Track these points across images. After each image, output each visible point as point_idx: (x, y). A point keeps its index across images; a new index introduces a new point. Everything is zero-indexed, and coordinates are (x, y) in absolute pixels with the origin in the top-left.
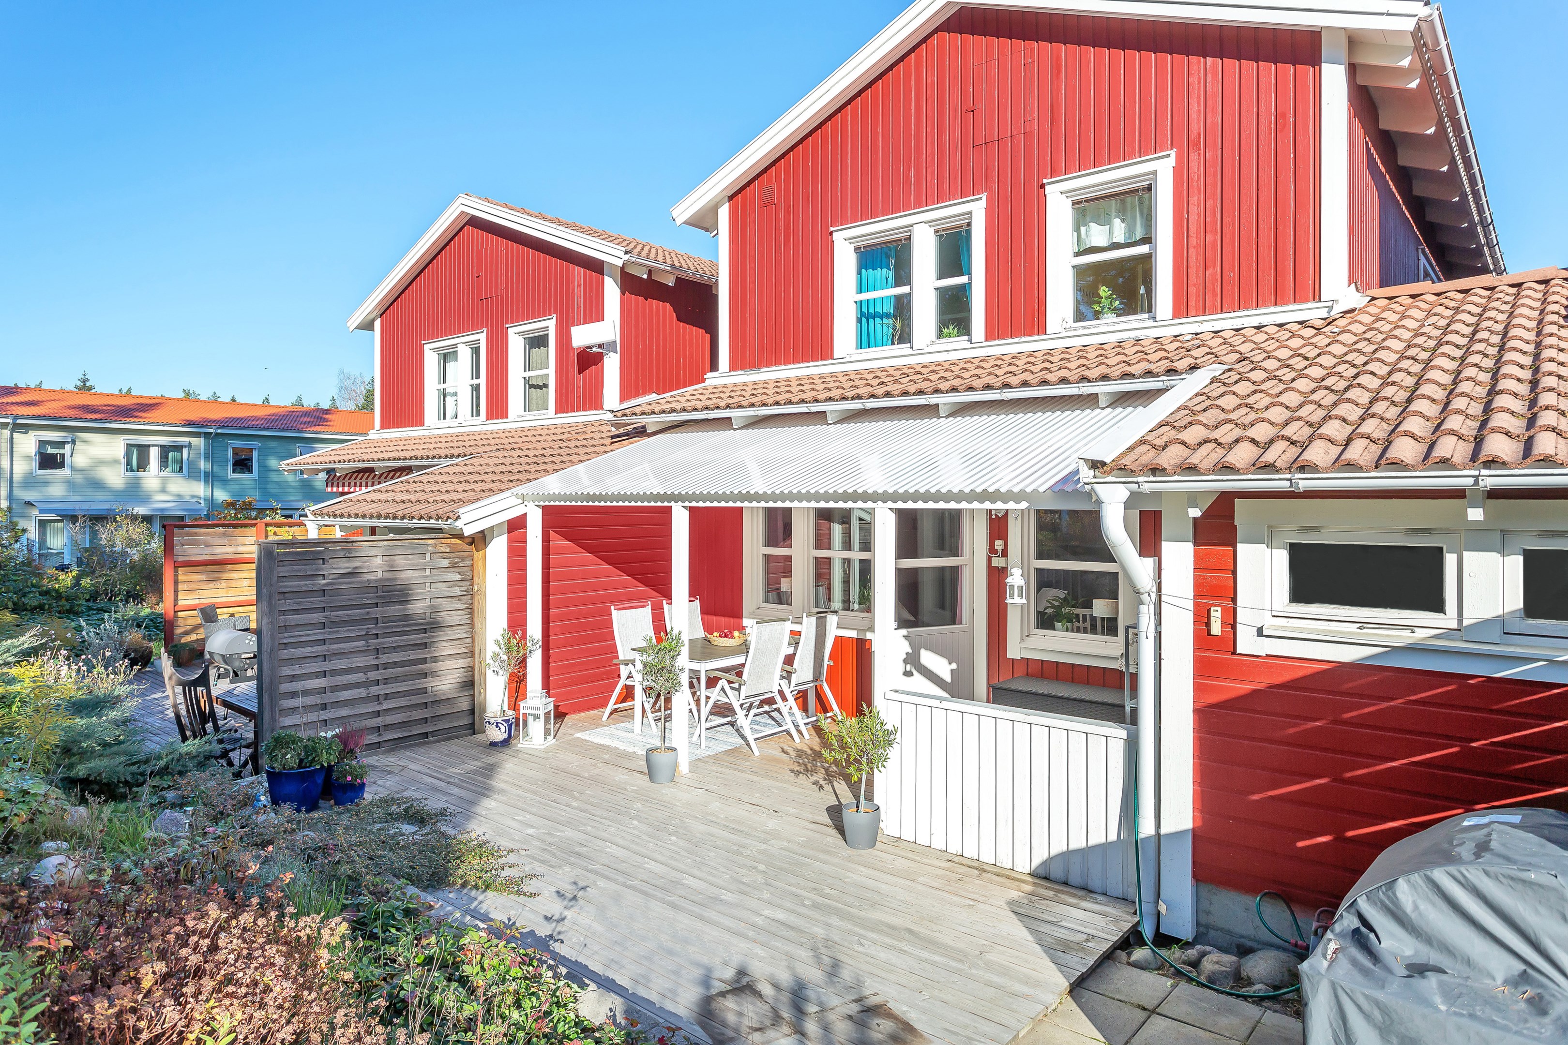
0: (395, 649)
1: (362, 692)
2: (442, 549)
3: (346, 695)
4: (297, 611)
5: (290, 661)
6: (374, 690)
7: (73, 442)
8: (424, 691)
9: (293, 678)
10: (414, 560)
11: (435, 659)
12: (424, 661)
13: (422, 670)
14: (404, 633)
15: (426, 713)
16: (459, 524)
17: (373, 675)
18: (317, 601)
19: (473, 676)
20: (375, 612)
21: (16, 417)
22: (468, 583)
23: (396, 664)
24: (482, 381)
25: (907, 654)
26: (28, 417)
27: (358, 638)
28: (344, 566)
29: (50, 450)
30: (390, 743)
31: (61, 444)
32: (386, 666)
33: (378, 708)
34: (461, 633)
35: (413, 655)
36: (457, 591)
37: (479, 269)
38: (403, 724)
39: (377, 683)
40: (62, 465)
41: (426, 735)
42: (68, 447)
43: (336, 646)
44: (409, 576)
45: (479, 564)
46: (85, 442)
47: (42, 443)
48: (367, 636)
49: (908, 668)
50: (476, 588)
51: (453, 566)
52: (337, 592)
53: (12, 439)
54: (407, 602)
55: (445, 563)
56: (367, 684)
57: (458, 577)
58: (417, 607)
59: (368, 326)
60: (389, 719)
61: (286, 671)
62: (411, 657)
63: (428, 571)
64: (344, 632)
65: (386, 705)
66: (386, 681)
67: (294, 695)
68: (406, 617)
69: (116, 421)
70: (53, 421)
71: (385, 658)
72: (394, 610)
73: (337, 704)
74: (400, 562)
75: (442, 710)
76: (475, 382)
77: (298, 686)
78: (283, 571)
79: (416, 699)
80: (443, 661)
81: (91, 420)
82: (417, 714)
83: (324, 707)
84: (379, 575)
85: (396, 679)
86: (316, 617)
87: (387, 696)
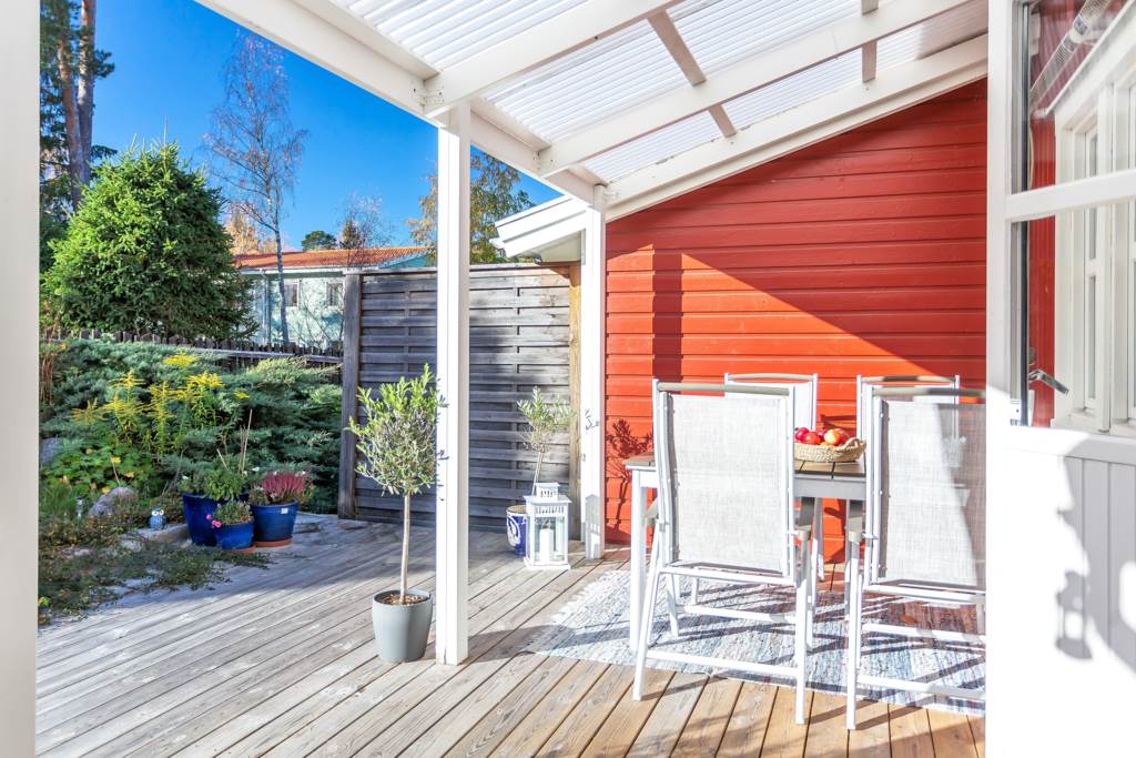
2: (533, 283)
4: (378, 348)
8: (508, 464)
10: (501, 297)
13: (505, 437)
15: (509, 494)
18: (398, 339)
22: (565, 330)
25: (1070, 575)
35: (496, 416)
36: (550, 339)
38: (481, 501)
44: (497, 317)
49: (1074, 625)
50: (572, 336)
51: (546, 306)
52: (417, 330)
55: (536, 301)
57: (550, 320)
62: (493, 419)
63: (515, 311)
74: (485, 299)
78: (368, 304)
82: (498, 493)
86: (393, 356)
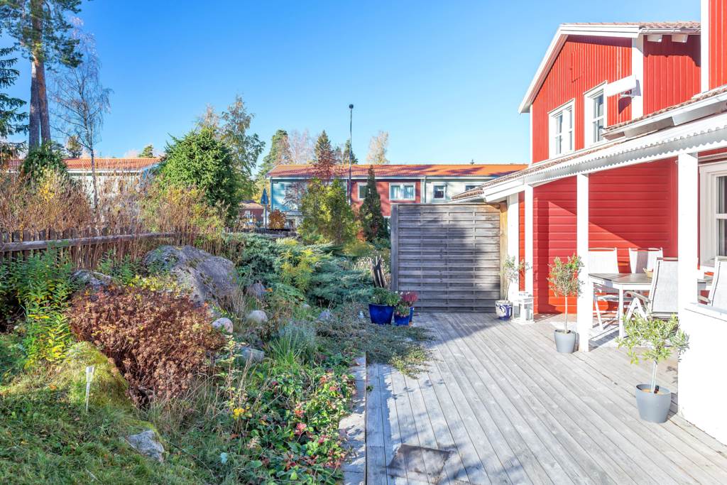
0: (456, 261)
1: (438, 280)
2: (482, 211)
3: (430, 280)
4: (407, 237)
5: (404, 260)
6: (445, 280)
7: (446, 186)
8: (472, 285)
9: (406, 269)
10: (467, 216)
11: (478, 269)
12: (471, 269)
13: (470, 274)
14: (462, 253)
15: (472, 297)
16: (483, 196)
17: (444, 273)
18: (417, 233)
19: (499, 281)
20: (447, 241)
21: (427, 176)
22: (498, 230)
23: (456, 269)
24: (573, 130)
26: (431, 176)
27: (437, 253)
28: (430, 217)
29: (439, 190)
30: (452, 309)
31: (442, 187)
32: (451, 269)
33: (446, 290)
34: (493, 256)
35: (466, 265)
36: (490, 234)
37: (572, 65)
38: (459, 300)
39: (446, 277)
40: (442, 196)
41: (472, 308)
42: (445, 188)
43: (426, 256)
44: (463, 224)
45: (503, 220)
46: (452, 186)
47: (436, 187)
48: (441, 253)
50: (501, 232)
51: (488, 220)
52: (427, 230)
53: (425, 186)
54: (463, 237)
55: (484, 218)
56: (441, 277)
57: (490, 226)
58: (470, 241)
59: (527, 110)
60: (452, 296)
61: (402, 265)
63: (474, 222)
64: (430, 249)
65: (451, 289)
66: (451, 277)
67: (406, 276)
68: (463, 245)
69: (462, 176)
70: (440, 177)
71: (450, 265)
72: (456, 241)
73: (426, 284)
74: (460, 216)
75: (481, 297)
76: (571, 130)
77: (407, 272)
78: (402, 218)
79: (466, 289)
80: (483, 270)
81: (454, 176)
82: (467, 296)
83: (419, 284)
84: (447, 223)
85: (456, 277)
86: (416, 241)
87: (451, 285)
